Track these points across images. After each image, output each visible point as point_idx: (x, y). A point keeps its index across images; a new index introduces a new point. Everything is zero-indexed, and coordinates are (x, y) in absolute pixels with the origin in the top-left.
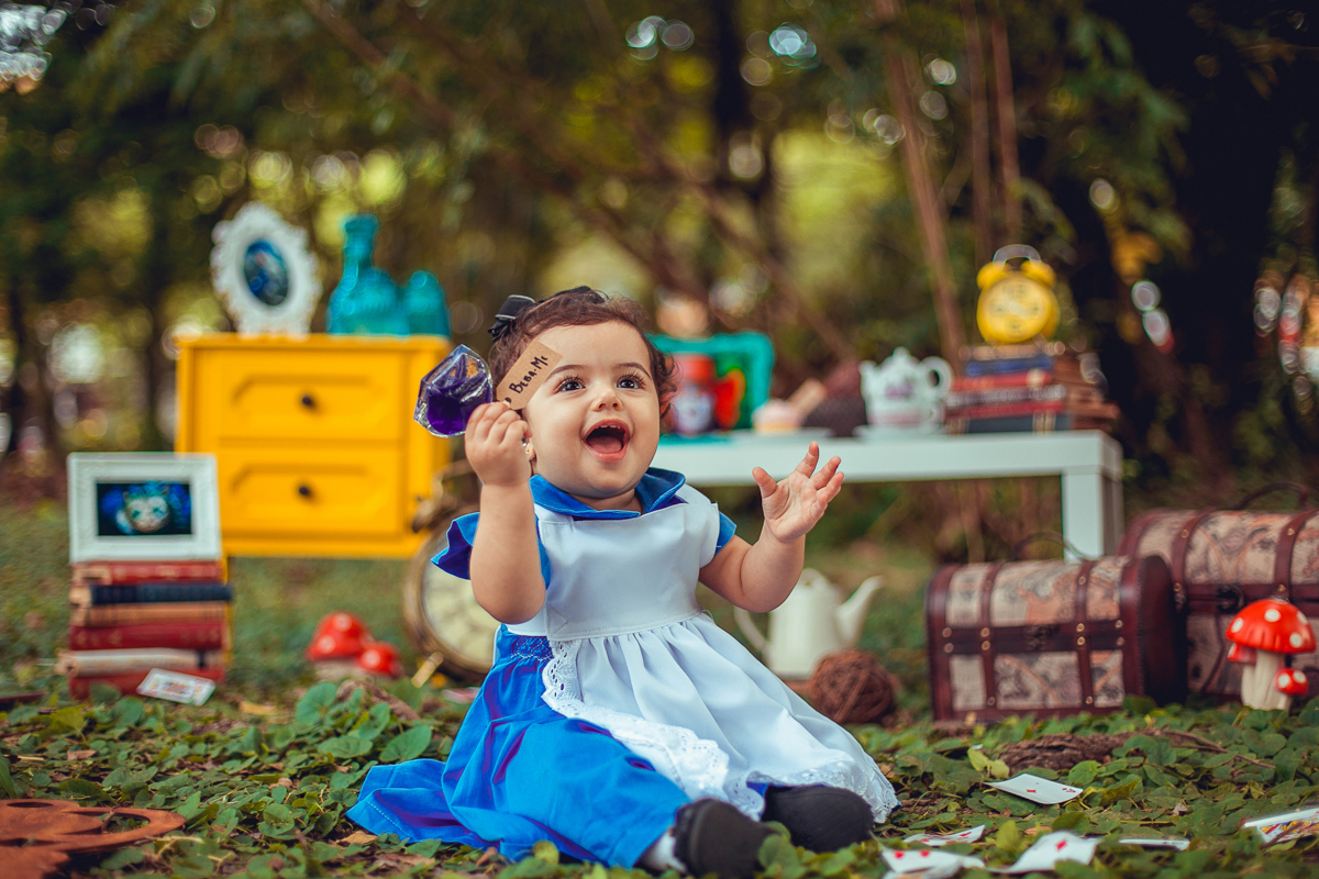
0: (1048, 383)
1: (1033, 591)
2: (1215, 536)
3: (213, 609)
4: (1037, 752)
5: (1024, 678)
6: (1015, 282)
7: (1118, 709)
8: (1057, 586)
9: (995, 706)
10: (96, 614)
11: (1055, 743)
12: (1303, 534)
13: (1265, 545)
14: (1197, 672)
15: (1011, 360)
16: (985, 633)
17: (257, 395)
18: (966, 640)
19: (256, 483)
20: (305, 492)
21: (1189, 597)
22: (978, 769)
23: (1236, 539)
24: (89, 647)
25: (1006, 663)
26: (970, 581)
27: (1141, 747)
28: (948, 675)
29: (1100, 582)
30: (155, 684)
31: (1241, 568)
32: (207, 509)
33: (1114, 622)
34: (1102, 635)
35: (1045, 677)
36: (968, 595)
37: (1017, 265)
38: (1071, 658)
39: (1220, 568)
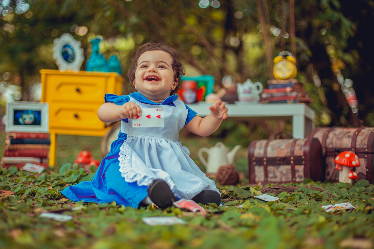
0: (292, 91)
1: (279, 147)
2: (335, 134)
3: (45, 147)
4: (271, 189)
6: (284, 62)
7: (302, 182)
8: (286, 146)
9: (267, 181)
10: (11, 147)
11: (277, 187)
12: (360, 134)
13: (349, 137)
14: (328, 174)
15: (282, 84)
16: (265, 159)
17: (63, 88)
18: (260, 161)
19: (62, 113)
20: (76, 116)
21: (327, 152)
22: (252, 193)
23: (341, 135)
24: (9, 156)
25: (270, 168)
26: (261, 144)
27: (303, 190)
28: (254, 171)
29: (298, 145)
30: (27, 167)
31: (342, 144)
32: (45, 119)
33: (302, 157)
34: (298, 160)
35: (282, 172)
36: (260, 148)
37: (285, 57)
38: (289, 167)
39: (336, 143)
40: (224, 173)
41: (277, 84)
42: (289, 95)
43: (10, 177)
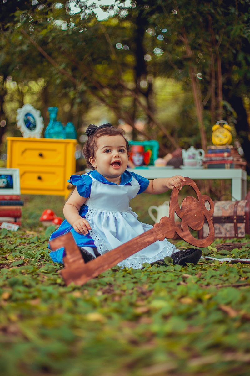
0: (228, 156)
1: (224, 208)
3: (18, 207)
4: (224, 246)
5: (221, 229)
6: (221, 129)
7: (244, 237)
8: (229, 207)
11: (228, 244)
15: (220, 149)
17: (28, 153)
19: (27, 175)
20: (40, 178)
22: (210, 250)
25: (217, 226)
27: (249, 246)
29: (240, 206)
30: (4, 226)
32: (17, 182)
33: (243, 216)
34: (240, 219)
35: (226, 229)
37: (222, 125)
38: (233, 225)
41: (215, 149)
42: (226, 159)
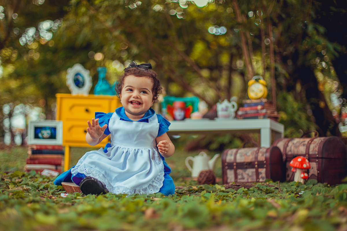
1: (246, 154)
2: (293, 143)
3: (60, 156)
5: (243, 175)
6: (257, 84)
7: (264, 182)
8: (251, 153)
9: (237, 181)
10: (32, 156)
12: (313, 142)
13: (304, 145)
14: (288, 176)
15: (255, 103)
16: (235, 164)
17: (75, 109)
18: (230, 166)
19: (74, 130)
21: (287, 158)
22: (217, 189)
23: (298, 144)
24: (31, 164)
25: (239, 171)
26: (232, 152)
28: (226, 174)
29: (261, 152)
30: (45, 173)
31: (298, 151)
32: (60, 133)
33: (264, 161)
34: (261, 165)
35: (248, 175)
36: (231, 155)
37: (257, 80)
38: (254, 170)
39: (294, 151)
40: (203, 176)
41: (250, 103)
42: (260, 112)
43: (30, 178)
